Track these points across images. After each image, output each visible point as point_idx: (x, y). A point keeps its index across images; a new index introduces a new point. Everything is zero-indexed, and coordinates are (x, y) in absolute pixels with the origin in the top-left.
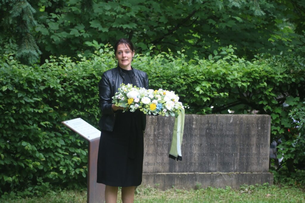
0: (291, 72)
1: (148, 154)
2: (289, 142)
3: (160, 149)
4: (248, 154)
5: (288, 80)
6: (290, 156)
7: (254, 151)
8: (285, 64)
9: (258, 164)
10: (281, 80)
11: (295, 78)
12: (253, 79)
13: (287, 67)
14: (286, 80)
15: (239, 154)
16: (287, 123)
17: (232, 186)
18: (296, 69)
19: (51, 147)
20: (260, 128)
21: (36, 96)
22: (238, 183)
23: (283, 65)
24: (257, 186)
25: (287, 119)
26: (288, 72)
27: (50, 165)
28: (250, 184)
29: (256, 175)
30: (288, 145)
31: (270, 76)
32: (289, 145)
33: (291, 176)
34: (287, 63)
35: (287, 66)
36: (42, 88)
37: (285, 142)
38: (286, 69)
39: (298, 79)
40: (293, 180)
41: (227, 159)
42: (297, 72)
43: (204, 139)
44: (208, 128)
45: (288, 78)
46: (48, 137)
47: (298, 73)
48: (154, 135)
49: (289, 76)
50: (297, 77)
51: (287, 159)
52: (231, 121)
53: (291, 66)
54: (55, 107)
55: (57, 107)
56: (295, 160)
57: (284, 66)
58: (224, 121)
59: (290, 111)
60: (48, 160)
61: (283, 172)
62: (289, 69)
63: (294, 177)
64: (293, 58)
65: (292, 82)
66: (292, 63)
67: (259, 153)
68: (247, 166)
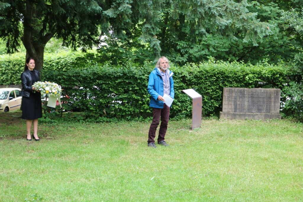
1: (225, 104)
3: (230, 103)
4: (270, 106)
7: (273, 104)
9: (275, 110)
12: (273, 73)
15: (266, 105)
17: (262, 119)
19: (184, 100)
20: (275, 95)
21: (178, 79)
22: (265, 118)
24: (273, 120)
27: (183, 108)
28: (270, 118)
29: (273, 115)
31: (281, 72)
36: (180, 76)
41: (260, 108)
43: (250, 99)
44: (252, 94)
46: (183, 96)
48: (228, 97)
52: (262, 91)
58: (259, 91)
60: (183, 106)
67: (275, 106)
68: (269, 111)
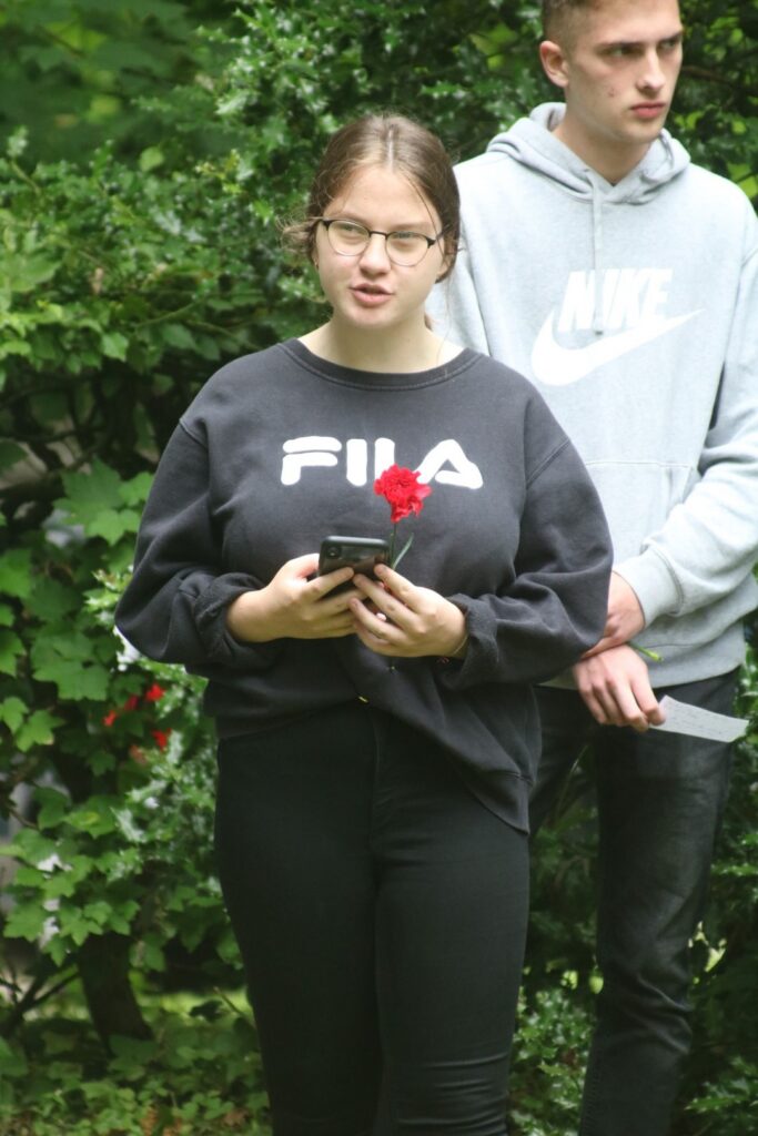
0: (97, 287)
2: (96, 810)
5: (76, 350)
6: (102, 918)
8: (49, 223)
10: (24, 349)
11: (127, 331)
13: (60, 251)
14: (57, 345)
16: (78, 667)
18: (131, 266)
23: (31, 235)
25: (80, 637)
26: (69, 288)
30: (86, 836)
32: (95, 833)
33: (113, 1066)
34: (66, 217)
35: (66, 244)
37: (67, 811)
38: (57, 265)
39: (145, 337)
40: (128, 1093)
42: (139, 282)
45: (70, 335)
47: (144, 289)
49: (78, 317)
50: (135, 319)
51: (79, 939)
53: (94, 236)
56: (141, 944)
57: (38, 239)
59: (100, 576)
61: (56, 1044)
62: (76, 263)
63: (136, 1074)
64: (108, 176)
65: (108, 362)
66: (100, 217)
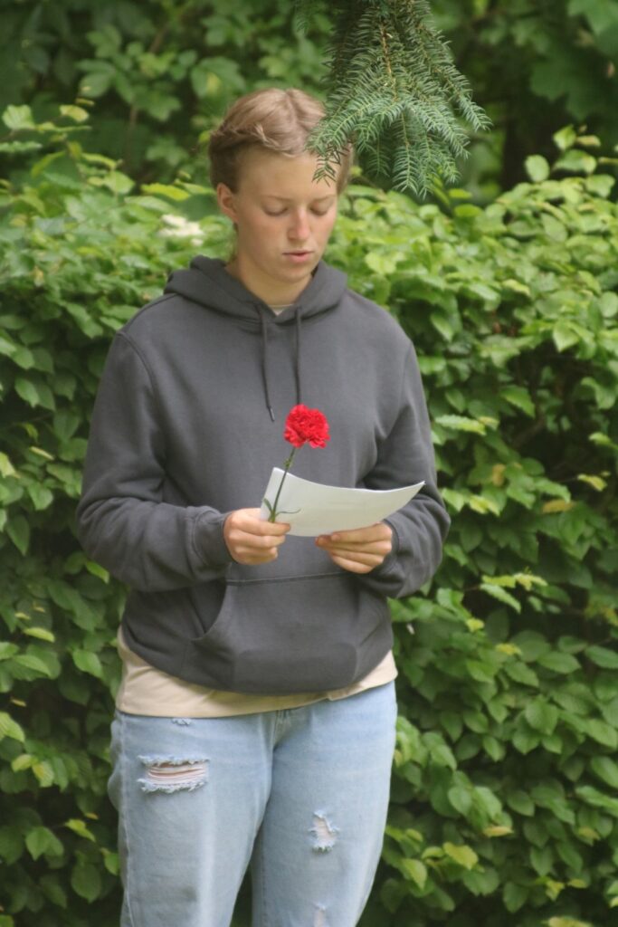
19: (554, 747)
21: (457, 401)
27: (542, 865)
36: (499, 350)
46: (531, 678)
54: (582, 477)
55: (597, 483)
60: (530, 832)
